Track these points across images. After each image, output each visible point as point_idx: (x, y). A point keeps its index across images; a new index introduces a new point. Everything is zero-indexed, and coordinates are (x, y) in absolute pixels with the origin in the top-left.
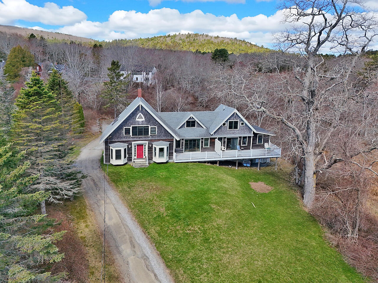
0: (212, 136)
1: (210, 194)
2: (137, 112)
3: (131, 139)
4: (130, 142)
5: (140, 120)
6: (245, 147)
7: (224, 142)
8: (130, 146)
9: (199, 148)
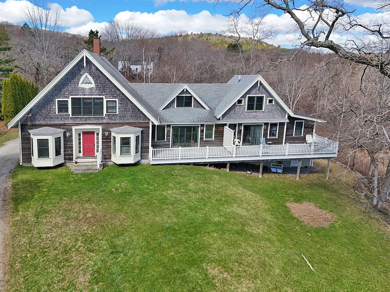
0: (219, 121)
1: (209, 233)
2: (80, 71)
3: (70, 122)
4: (68, 127)
5: (87, 86)
6: (274, 141)
7: (240, 132)
8: (68, 134)
9: (196, 141)
